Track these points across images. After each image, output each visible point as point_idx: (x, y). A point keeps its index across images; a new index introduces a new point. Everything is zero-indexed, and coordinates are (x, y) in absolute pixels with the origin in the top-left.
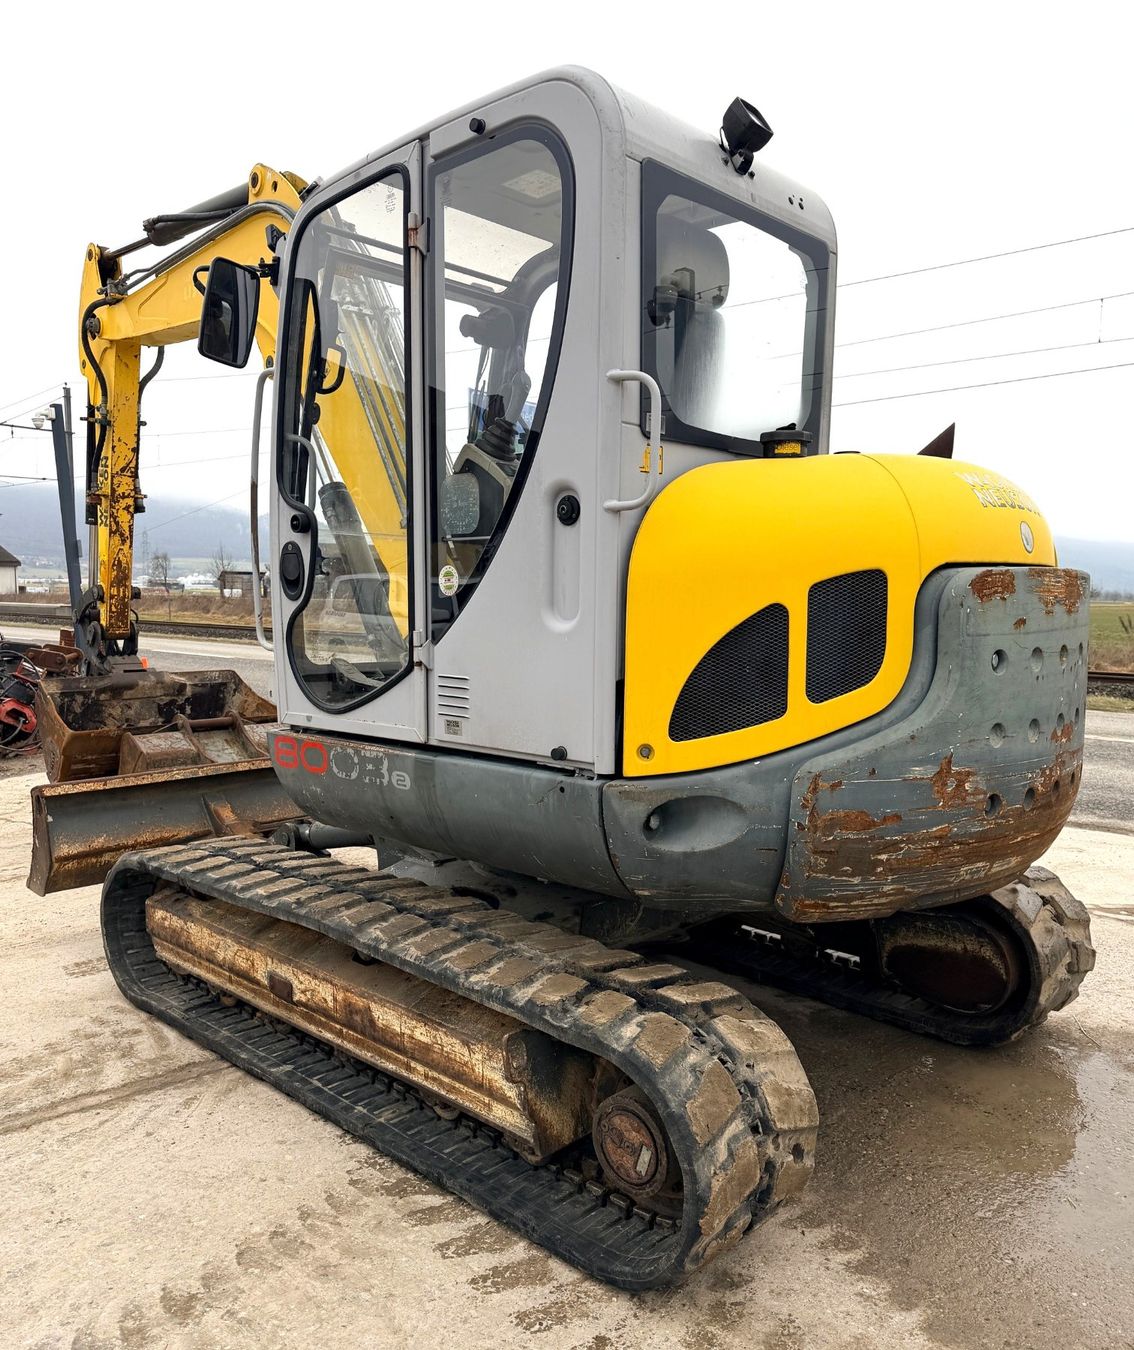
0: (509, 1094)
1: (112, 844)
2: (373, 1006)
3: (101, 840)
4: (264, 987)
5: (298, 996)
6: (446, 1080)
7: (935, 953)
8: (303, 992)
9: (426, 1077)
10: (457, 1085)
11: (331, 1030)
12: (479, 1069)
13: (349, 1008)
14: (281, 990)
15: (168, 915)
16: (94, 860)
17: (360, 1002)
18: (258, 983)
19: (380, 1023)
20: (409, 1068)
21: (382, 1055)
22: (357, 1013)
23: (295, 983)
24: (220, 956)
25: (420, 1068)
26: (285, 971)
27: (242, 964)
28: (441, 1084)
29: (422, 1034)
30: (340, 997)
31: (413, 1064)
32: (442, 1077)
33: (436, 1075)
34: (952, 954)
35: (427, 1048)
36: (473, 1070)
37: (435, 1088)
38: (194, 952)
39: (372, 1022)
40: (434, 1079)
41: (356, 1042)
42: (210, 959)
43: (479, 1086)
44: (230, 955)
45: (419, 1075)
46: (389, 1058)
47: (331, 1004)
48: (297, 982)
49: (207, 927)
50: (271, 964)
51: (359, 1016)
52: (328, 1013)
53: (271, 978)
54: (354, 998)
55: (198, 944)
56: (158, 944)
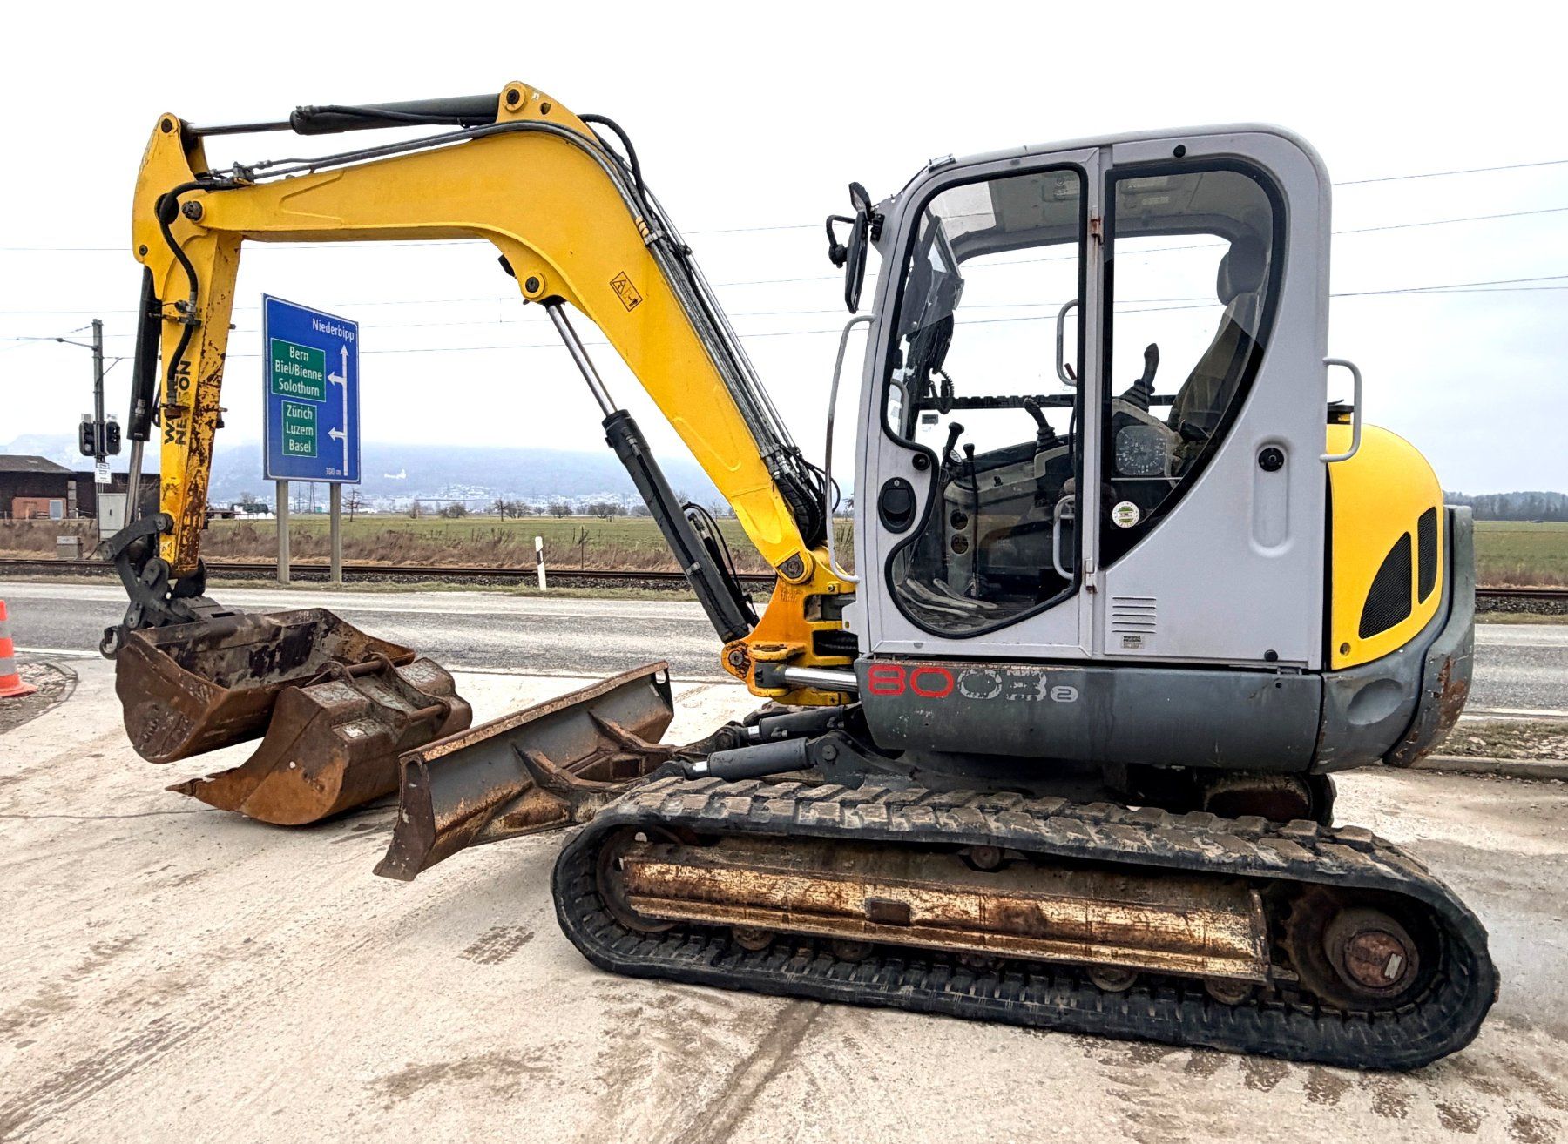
0: (1237, 946)
1: (471, 809)
2: (1043, 905)
4: (862, 916)
5: (919, 915)
6: (1143, 953)
8: (930, 910)
9: (1115, 956)
10: (1159, 954)
11: (967, 940)
12: (1199, 933)
13: (1007, 914)
14: (898, 916)
15: (673, 867)
17: (1025, 905)
18: (849, 914)
19: (1054, 918)
20: (1088, 953)
21: (1045, 948)
22: (1017, 916)
23: (915, 904)
24: (778, 896)
25: (1103, 949)
26: (897, 894)
27: (819, 897)
28: (1137, 958)
29: (1118, 917)
30: (990, 905)
31: (1094, 948)
32: (1137, 952)
33: (1128, 951)
35: (1127, 929)
36: (1192, 936)
37: (1128, 963)
38: (737, 903)
39: (1043, 920)
40: (1125, 956)
41: (1008, 944)
42: (758, 903)
43: (1200, 949)
44: (795, 893)
45: (1105, 955)
46: (1061, 949)
47: (975, 914)
48: (917, 902)
49: (752, 869)
50: (871, 892)
51: (1020, 920)
52: (965, 925)
53: (874, 904)
54: (1013, 903)
55: (734, 890)
56: (641, 903)
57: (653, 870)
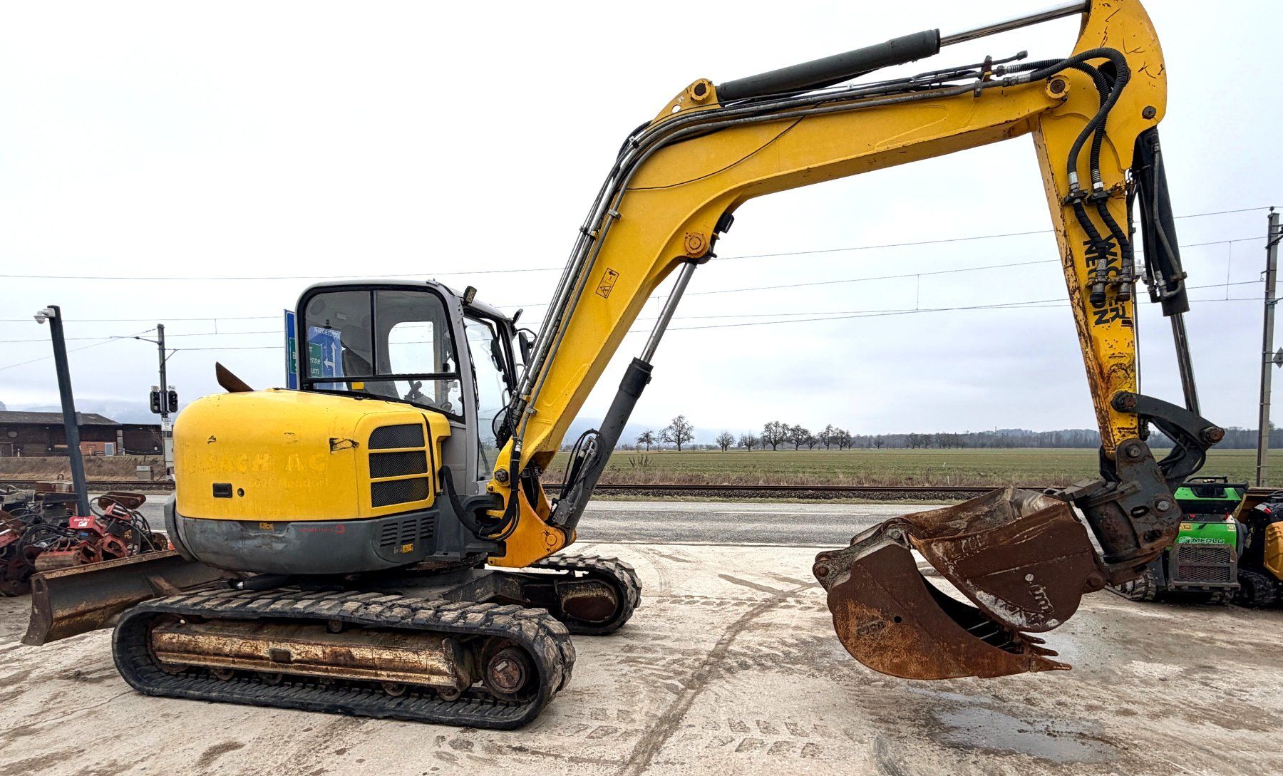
0: (442, 668)
1: (91, 607)
2: (352, 650)
3: (83, 605)
4: (267, 659)
5: (295, 657)
6: (401, 674)
7: (584, 599)
8: (300, 654)
9: (388, 676)
10: (409, 674)
11: (319, 670)
12: (424, 662)
13: (335, 654)
14: (281, 658)
15: (176, 635)
16: (79, 618)
17: (343, 650)
18: (261, 658)
19: (358, 657)
20: (376, 675)
21: (356, 673)
22: (340, 656)
23: (293, 651)
24: (227, 649)
25: (383, 673)
26: (284, 647)
27: (247, 649)
28: (398, 676)
29: (387, 655)
30: (328, 651)
31: (379, 672)
32: (399, 674)
33: (394, 673)
34: (592, 598)
35: (391, 661)
36: (421, 664)
37: (394, 679)
39: (352, 657)
40: (393, 676)
41: (339, 672)
42: (218, 653)
43: (424, 671)
44: (235, 647)
45: (384, 676)
46: (362, 674)
47: (321, 656)
48: (294, 650)
49: (214, 635)
50: (272, 646)
51: (342, 658)
52: (317, 662)
53: (273, 652)
54: (338, 649)
55: (206, 647)
56: (163, 656)
57: (166, 637)
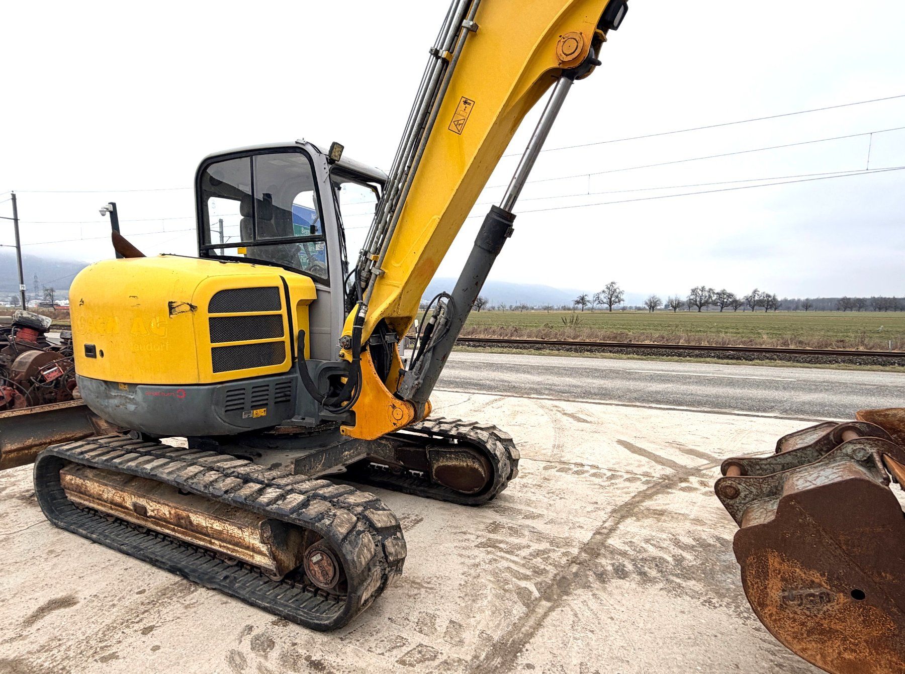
0: (262, 549)
1: (37, 443)
2: (191, 515)
3: (30, 441)
4: (131, 510)
5: (150, 513)
6: (230, 546)
7: (455, 468)
8: (153, 511)
9: (220, 546)
10: (236, 548)
11: (169, 528)
12: (247, 539)
13: (179, 517)
14: (141, 511)
15: (74, 477)
16: (27, 452)
17: (184, 514)
18: (127, 508)
19: (195, 523)
20: (211, 543)
21: (196, 538)
22: (182, 519)
23: (148, 507)
24: (105, 496)
25: (217, 542)
26: (142, 502)
27: (118, 499)
28: (228, 549)
29: (217, 526)
30: (173, 512)
31: (213, 541)
32: (228, 546)
33: (225, 544)
34: (463, 467)
35: (221, 532)
36: (244, 541)
37: (225, 551)
38: (90, 496)
39: (191, 522)
40: (224, 547)
41: (183, 533)
42: (99, 498)
43: (248, 548)
44: (110, 495)
45: (217, 546)
46: (200, 539)
47: (168, 516)
48: (149, 506)
49: (97, 482)
51: (183, 521)
52: (166, 520)
53: (135, 505)
54: (180, 512)
55: (92, 491)
56: (68, 493)
57: (68, 477)
